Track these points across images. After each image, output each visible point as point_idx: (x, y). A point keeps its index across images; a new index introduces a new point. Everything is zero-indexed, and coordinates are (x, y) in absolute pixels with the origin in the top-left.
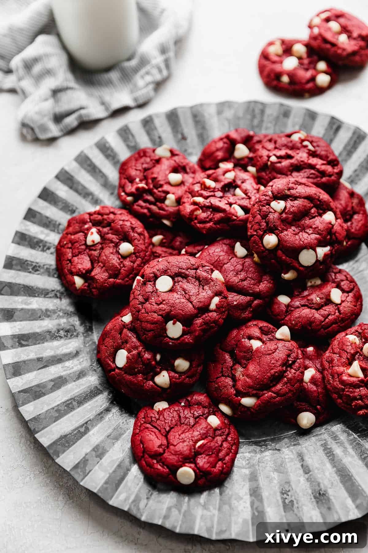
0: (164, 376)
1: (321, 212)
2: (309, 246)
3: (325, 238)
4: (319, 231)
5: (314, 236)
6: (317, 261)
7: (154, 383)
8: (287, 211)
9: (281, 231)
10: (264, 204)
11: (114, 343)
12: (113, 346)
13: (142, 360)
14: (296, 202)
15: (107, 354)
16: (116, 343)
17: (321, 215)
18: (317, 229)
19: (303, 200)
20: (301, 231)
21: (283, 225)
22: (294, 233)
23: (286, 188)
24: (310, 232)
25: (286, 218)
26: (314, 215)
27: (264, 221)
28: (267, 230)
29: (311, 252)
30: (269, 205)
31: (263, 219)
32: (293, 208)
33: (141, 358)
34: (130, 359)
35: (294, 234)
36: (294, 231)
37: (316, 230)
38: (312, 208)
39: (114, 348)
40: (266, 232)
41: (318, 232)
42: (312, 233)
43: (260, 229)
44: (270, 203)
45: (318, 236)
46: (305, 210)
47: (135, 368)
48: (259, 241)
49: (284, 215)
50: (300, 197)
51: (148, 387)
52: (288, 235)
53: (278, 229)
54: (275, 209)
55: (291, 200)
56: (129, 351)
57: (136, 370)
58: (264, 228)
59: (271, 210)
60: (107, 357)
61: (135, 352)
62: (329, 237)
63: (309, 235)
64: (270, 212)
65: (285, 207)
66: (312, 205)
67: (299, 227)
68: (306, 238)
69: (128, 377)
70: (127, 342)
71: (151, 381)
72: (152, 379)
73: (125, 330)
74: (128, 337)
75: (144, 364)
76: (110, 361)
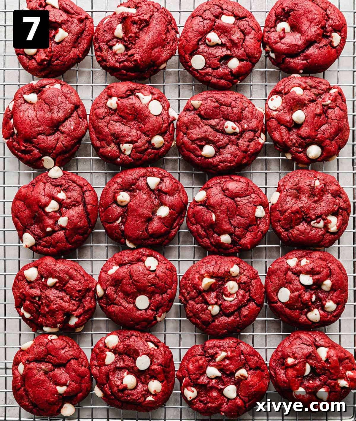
0: (315, 314)
7: (307, 317)
11: (280, 281)
13: (301, 300)
15: (272, 289)
33: (301, 298)
34: (292, 298)
39: (278, 285)
47: (295, 305)
51: (302, 320)
56: (292, 291)
57: (295, 307)
60: (272, 291)
61: (296, 293)
69: (288, 311)
70: (290, 283)
71: (304, 316)
72: (306, 314)
73: (290, 273)
74: (292, 279)
75: (302, 303)
76: (274, 294)
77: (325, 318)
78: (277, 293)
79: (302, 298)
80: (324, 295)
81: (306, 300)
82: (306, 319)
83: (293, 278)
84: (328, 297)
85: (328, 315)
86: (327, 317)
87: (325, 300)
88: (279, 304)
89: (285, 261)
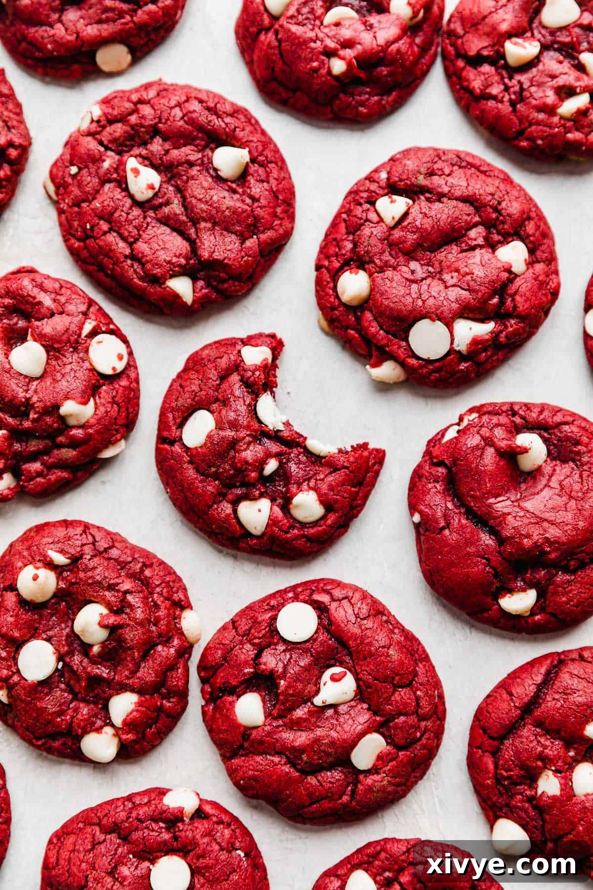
0: (260, 511)
1: (496, 237)
2: (437, 315)
3: (485, 301)
4: (472, 283)
5: (454, 293)
6: (452, 351)
7: (235, 511)
8: (406, 223)
9: (380, 267)
10: (362, 201)
12: (195, 395)
13: (234, 457)
14: (437, 205)
16: (203, 393)
17: (492, 246)
18: (469, 278)
19: (454, 203)
20: (431, 276)
21: (391, 255)
22: (412, 278)
23: (423, 170)
24: (451, 282)
25: (402, 241)
26: (475, 243)
27: (351, 238)
28: (352, 259)
29: (440, 327)
30: (372, 203)
31: (348, 233)
32: (425, 220)
33: (235, 451)
34: (212, 443)
35: (407, 279)
36: (413, 272)
37: (465, 280)
38: (475, 225)
39: (193, 400)
40: (349, 265)
41: (468, 285)
42: (454, 286)
43: (337, 255)
44: (376, 200)
45: (465, 294)
46: (453, 227)
47: (214, 466)
48: (328, 283)
49: (397, 234)
50: (450, 196)
51: (218, 513)
52: (391, 280)
53: (374, 262)
54: (382, 215)
55: (428, 200)
56: (219, 426)
57: (213, 469)
58: (344, 255)
59: (373, 216)
61: (229, 433)
62: (495, 300)
63: (446, 287)
64: (367, 220)
65: (406, 215)
66: (477, 219)
67: (428, 265)
68: (434, 294)
69: (191, 473)
70: (225, 402)
71: (229, 506)
72: (235, 503)
73: (235, 378)
74: (232, 394)
75: (233, 466)
76: (174, 418)
77: (280, 529)
78: (185, 420)
79: (239, 451)
80: (302, 472)
81: (247, 463)
82: (228, 515)
83: (237, 393)
84: (309, 480)
85: (294, 527)
86: (287, 532)
87: (299, 485)
88: (177, 448)
89: (238, 347)
